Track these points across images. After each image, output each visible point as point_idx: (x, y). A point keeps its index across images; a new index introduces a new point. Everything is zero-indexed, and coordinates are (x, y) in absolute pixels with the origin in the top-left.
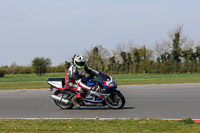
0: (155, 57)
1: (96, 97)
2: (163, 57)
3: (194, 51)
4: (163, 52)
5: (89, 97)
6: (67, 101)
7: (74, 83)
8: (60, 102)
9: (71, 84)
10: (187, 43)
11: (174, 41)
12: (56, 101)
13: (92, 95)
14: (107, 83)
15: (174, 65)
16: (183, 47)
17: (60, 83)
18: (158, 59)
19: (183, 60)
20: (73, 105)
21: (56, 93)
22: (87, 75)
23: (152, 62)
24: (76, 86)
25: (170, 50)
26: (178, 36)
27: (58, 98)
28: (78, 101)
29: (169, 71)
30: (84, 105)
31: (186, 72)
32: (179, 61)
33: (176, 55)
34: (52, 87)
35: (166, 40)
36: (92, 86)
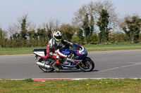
0: (8, 36)
1: (72, 63)
2: (14, 36)
3: (36, 32)
4: (14, 33)
5: (66, 63)
6: (48, 66)
7: (54, 52)
8: (44, 67)
9: (51, 53)
10: (31, 26)
11: (22, 25)
12: (40, 67)
13: (68, 61)
14: (80, 52)
15: (22, 42)
16: (28, 29)
17: (43, 52)
18: (11, 37)
19: (28, 38)
20: (53, 69)
21: (40, 61)
22: (64, 46)
23: (6, 40)
24: (55, 55)
25: (19, 31)
26: (24, 21)
27: (42, 64)
28: (57, 66)
29: (18, 46)
30: (62, 69)
31: (30, 46)
32: (26, 38)
33: (24, 34)
34: (37, 56)
35: (17, 24)
36: (68, 54)
